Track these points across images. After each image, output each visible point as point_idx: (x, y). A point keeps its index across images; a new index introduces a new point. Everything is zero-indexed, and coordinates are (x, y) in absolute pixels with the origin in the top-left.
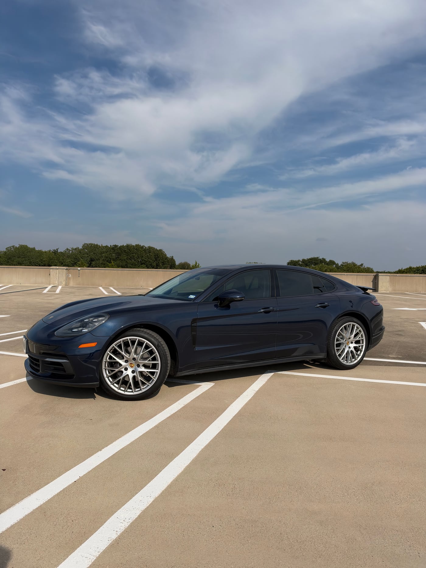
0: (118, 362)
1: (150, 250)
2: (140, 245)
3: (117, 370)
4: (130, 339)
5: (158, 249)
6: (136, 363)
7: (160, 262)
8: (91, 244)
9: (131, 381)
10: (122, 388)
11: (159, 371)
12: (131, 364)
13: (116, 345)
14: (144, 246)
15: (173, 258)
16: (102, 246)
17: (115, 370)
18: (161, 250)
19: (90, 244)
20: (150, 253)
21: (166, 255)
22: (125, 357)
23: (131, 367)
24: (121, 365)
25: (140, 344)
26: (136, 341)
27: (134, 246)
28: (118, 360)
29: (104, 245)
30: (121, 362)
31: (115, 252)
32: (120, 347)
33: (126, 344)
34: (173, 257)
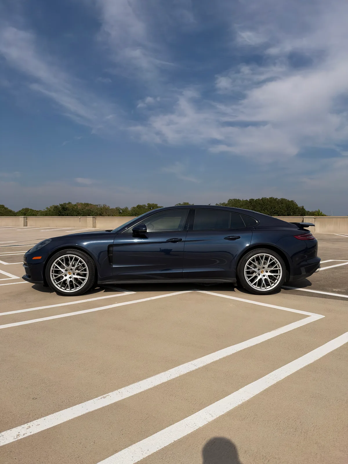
0: (60, 271)
1: (283, 201)
2: (274, 198)
3: (59, 275)
4: (69, 256)
5: (290, 200)
6: (72, 272)
7: (291, 212)
8: (235, 199)
9: (68, 283)
10: (62, 288)
11: (87, 278)
12: (69, 272)
13: (60, 259)
14: (277, 198)
15: (303, 208)
16: (243, 201)
17: (58, 276)
18: (292, 201)
19: (233, 199)
20: (282, 204)
21: (297, 205)
22: (65, 268)
23: (69, 274)
24: (62, 272)
25: (76, 260)
26: (73, 258)
27: (268, 198)
28: (60, 269)
29: (244, 200)
30: (62, 270)
31: (252, 205)
32: (62, 261)
33: (67, 259)
34: (303, 206)
